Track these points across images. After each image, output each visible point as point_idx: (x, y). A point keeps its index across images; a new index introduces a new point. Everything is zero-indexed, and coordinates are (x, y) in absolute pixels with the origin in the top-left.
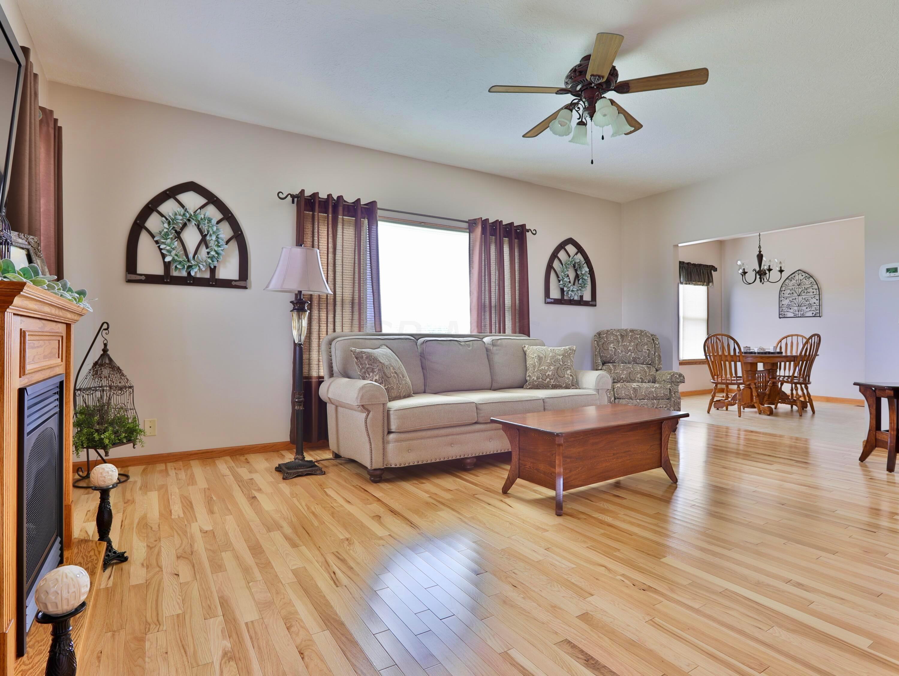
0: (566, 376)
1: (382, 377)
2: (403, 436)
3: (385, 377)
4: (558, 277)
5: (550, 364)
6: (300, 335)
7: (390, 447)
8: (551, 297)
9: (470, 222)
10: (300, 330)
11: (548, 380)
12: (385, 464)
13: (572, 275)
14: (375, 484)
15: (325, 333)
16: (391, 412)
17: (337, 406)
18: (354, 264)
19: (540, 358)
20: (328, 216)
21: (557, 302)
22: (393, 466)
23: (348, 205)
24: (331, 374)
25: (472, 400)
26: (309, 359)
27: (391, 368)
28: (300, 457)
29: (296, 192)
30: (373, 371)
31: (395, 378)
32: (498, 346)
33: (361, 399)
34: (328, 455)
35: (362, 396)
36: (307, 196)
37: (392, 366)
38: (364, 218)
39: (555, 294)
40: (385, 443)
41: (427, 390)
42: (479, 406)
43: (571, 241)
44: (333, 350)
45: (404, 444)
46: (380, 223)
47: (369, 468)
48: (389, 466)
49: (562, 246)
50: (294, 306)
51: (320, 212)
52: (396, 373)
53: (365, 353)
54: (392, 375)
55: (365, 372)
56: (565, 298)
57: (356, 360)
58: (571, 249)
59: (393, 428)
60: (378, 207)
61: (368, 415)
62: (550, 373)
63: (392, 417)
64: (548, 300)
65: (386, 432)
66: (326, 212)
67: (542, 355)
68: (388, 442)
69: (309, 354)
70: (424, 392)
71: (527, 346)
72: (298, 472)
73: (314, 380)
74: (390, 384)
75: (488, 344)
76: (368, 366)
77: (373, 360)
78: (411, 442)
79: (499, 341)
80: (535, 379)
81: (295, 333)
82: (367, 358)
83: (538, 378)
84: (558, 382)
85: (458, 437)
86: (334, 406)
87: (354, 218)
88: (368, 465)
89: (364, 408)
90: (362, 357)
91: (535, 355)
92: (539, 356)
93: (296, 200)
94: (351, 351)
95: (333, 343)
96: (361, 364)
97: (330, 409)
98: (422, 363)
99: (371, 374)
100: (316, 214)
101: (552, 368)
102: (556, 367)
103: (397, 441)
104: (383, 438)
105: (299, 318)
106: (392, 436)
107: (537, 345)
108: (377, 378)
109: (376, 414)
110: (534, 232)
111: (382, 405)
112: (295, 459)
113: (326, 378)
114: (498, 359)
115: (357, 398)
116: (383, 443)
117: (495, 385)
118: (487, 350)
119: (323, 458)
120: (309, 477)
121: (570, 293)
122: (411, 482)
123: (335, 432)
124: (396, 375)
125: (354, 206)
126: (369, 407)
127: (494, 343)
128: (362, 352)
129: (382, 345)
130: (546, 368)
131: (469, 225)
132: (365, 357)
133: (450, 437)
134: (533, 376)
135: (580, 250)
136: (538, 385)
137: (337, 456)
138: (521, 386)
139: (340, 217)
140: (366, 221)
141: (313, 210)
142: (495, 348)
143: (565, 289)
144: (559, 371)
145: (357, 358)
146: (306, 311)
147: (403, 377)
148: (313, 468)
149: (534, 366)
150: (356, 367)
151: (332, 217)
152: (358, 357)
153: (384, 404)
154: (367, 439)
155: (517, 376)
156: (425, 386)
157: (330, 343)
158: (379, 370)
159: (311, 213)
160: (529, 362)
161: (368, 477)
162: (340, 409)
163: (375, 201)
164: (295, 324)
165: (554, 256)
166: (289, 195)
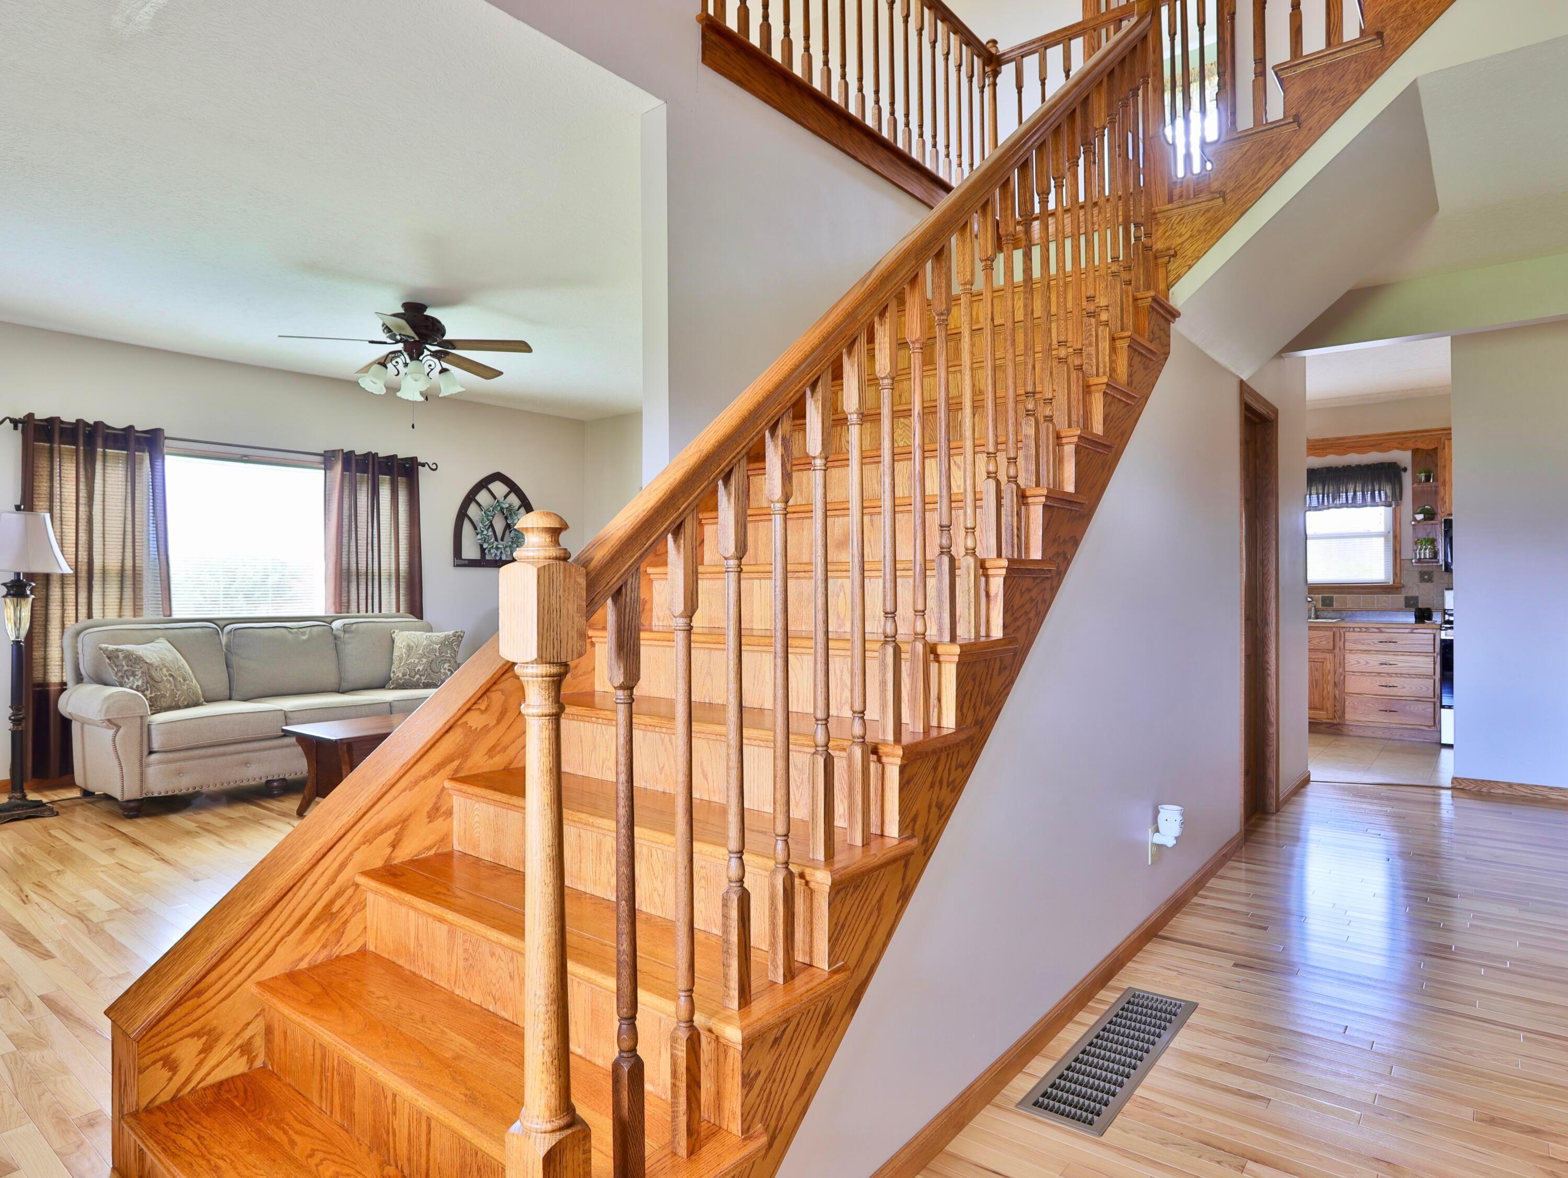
0: (442, 671)
1: (147, 682)
2: (171, 756)
3: (152, 682)
4: (476, 528)
5: (423, 656)
6: (19, 630)
7: (151, 772)
8: (463, 557)
9: (327, 454)
10: (18, 623)
11: (418, 676)
12: (144, 791)
13: (499, 525)
14: (129, 821)
15: (74, 619)
16: (152, 727)
17: (83, 724)
18: (125, 518)
19: (409, 648)
20: (77, 451)
21: (472, 563)
22: (156, 795)
23: (115, 435)
24: (79, 679)
25: (279, 708)
26: (45, 658)
27: (164, 670)
28: (18, 795)
29: (20, 414)
30: (134, 674)
31: (168, 681)
32: (352, 632)
33: (106, 712)
34: (76, 793)
35: (108, 708)
36: (41, 420)
37: (166, 667)
38: (143, 451)
39: (470, 551)
40: (142, 766)
41: (234, 695)
42: (290, 715)
43: (498, 477)
44: (80, 645)
45: (173, 766)
46: (168, 458)
47: (119, 799)
48: (150, 795)
49: (483, 484)
50: (9, 590)
51: (61, 443)
52: (171, 675)
53: (122, 651)
54: (165, 678)
55: (122, 677)
56: (488, 557)
57: (107, 660)
58: (499, 488)
59: (155, 746)
60: (166, 435)
61: (117, 732)
62: (421, 668)
63: (154, 733)
64: (460, 562)
65: (145, 752)
66: (74, 442)
67: (412, 644)
68: (148, 765)
69: (45, 651)
70: (230, 699)
71: (396, 631)
72: (13, 815)
73: (52, 688)
74: (159, 690)
75: (338, 630)
76: (126, 668)
77: (134, 660)
78: (183, 763)
79: (355, 626)
80: (401, 675)
81: (10, 627)
82: (125, 657)
83: (404, 675)
84: (432, 679)
85: (256, 754)
86: (79, 724)
87: (125, 452)
88: (119, 797)
89: (111, 723)
90: (118, 657)
91: (404, 644)
92: (408, 645)
93: (20, 426)
94: (101, 649)
95: (81, 635)
96: (116, 666)
97: (75, 728)
98: (226, 659)
99: (131, 678)
100: (56, 446)
101: (424, 660)
102: (430, 659)
103: (161, 762)
104: (141, 760)
105: (16, 606)
106: (153, 757)
107: (409, 630)
108: (140, 683)
109: (129, 732)
110: (434, 467)
111: (139, 720)
112: (10, 798)
113: (70, 684)
114: (352, 649)
115: (100, 711)
116: (141, 765)
117: (345, 686)
118: (336, 638)
119: (64, 797)
120: (31, 820)
121: (492, 551)
122: (183, 814)
123: (81, 760)
124: (171, 679)
125: (124, 436)
126: (119, 722)
127: (345, 629)
128: (117, 650)
129: (158, 637)
130: (417, 661)
131: (325, 459)
132: (121, 656)
133: (244, 755)
134: (398, 672)
135: (513, 488)
136: (404, 683)
137: (87, 793)
138: (382, 687)
139: (100, 450)
140: (146, 456)
141: (50, 440)
142: (347, 635)
143: (485, 546)
144: (434, 665)
145: (109, 658)
146: (28, 596)
147: (185, 680)
148: (40, 809)
149: (401, 659)
150: (110, 669)
151: (85, 451)
152: (112, 656)
153: (142, 717)
154: (116, 762)
155: (376, 671)
156: (230, 689)
157: (78, 634)
158: (142, 673)
159: (47, 445)
160: (396, 653)
161: (121, 811)
162: (86, 726)
163: (160, 429)
164: (9, 612)
165: (470, 498)
166: (8, 420)
